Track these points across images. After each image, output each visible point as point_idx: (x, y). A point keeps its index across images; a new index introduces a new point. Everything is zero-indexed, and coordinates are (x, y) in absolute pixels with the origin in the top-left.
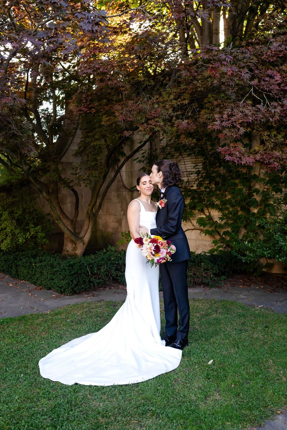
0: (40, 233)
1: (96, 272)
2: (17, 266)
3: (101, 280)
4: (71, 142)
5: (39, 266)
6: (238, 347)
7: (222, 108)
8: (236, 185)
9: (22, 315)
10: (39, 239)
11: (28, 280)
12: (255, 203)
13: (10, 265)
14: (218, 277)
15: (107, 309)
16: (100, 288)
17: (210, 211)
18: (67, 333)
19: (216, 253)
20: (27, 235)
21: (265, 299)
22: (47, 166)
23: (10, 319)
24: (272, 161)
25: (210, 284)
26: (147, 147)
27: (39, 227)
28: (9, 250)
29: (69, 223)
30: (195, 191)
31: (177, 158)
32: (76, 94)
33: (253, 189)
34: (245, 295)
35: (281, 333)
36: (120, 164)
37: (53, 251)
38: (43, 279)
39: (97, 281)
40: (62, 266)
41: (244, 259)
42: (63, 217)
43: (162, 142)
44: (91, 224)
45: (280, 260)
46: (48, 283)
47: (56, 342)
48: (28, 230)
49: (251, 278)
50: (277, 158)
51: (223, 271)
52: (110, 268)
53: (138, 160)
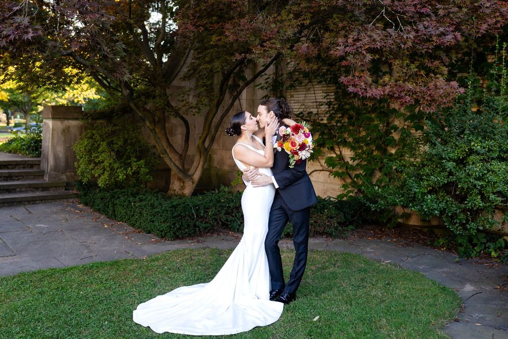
0: (143, 168)
1: (202, 215)
2: (114, 205)
3: (208, 225)
4: (184, 63)
5: (139, 206)
6: (351, 305)
7: (347, 31)
8: (372, 120)
9: (115, 260)
10: (141, 176)
11: (125, 222)
12: (393, 143)
13: (107, 204)
14: (345, 227)
15: (211, 257)
16: (207, 233)
17: (341, 149)
18: (163, 281)
19: (345, 199)
20: (128, 171)
21: (394, 254)
22: (151, 90)
23: (101, 263)
24: (403, 94)
25: (334, 234)
26: (271, 70)
27: (142, 161)
28: (106, 187)
29: (177, 158)
30: (325, 125)
31: (306, 85)
32: (183, 9)
33: (391, 125)
34: (373, 248)
35: (403, 292)
36: (238, 90)
37: (157, 190)
38: (142, 221)
39: (204, 225)
40: (164, 206)
41: (373, 207)
42: (170, 151)
43: (289, 66)
44: (202, 160)
45: (413, 209)
46: (147, 225)
47: (148, 290)
48: (130, 165)
49: (383, 229)
50: (409, 91)
51: (351, 220)
52: (219, 211)
53: (260, 86)
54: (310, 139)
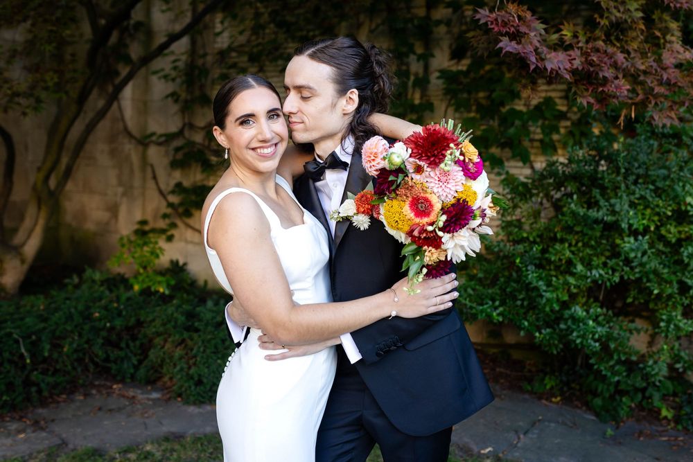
1: (46, 354)
16: (58, 395)
26: (182, 45)
36: (117, 81)
39: (50, 379)
43: (219, 39)
44: (43, 214)
52: (87, 342)
53: (162, 74)
54: (482, 184)
